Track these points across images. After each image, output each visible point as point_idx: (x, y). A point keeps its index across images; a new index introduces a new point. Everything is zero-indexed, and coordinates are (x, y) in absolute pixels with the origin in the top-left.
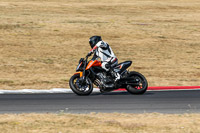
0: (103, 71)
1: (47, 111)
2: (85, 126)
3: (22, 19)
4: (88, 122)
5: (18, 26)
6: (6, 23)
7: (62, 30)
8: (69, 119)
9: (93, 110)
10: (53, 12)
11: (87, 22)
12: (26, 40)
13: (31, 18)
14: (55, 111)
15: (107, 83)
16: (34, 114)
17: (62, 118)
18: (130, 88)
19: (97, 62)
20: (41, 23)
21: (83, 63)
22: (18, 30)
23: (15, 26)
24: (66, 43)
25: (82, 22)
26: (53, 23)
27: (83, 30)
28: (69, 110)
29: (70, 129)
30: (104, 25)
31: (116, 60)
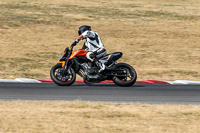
0: (88, 61)
18: (117, 80)
19: (82, 52)
31: (104, 50)
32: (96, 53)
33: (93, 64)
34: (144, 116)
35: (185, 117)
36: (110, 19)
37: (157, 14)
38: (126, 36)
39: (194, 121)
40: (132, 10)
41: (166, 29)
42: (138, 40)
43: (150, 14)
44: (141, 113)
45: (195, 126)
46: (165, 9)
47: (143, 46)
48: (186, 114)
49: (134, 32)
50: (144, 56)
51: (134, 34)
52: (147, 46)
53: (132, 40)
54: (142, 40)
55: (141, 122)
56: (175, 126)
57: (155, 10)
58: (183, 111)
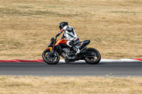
0: (67, 47)
1: (97, 75)
2: (124, 85)
3: (79, 10)
4: (126, 83)
5: (77, 15)
6: (68, 13)
7: (108, 18)
8: (112, 81)
9: (129, 74)
10: (101, 5)
11: (126, 12)
12: (82, 25)
13: (86, 9)
14: (102, 75)
15: (70, 56)
16: (88, 77)
17: (108, 80)
18: (88, 60)
19: (63, 41)
20: (93, 13)
21: (53, 41)
22: (77, 18)
23: (74, 15)
24: (110, 27)
25: (122, 12)
26: (102, 13)
27: (123, 18)
28: (112, 74)
29: (113, 88)
30: (138, 14)
31: (78, 39)
32: (73, 41)
33: (71, 49)
34: (36, 85)
35: (64, 85)
36: (11, 17)
37: (44, 13)
38: (22, 29)
39: (70, 88)
40: (26, 10)
41: (50, 24)
42: (31, 31)
43: (39, 13)
44: (33, 83)
45: (71, 92)
46: (49, 9)
47: (35, 35)
48: (65, 83)
49: (28, 26)
50: (35, 43)
51: (27, 27)
52: (37, 36)
53: (26, 31)
54: (34, 32)
55: (33, 89)
56: (57, 92)
57: (43, 10)
58: (63, 81)
